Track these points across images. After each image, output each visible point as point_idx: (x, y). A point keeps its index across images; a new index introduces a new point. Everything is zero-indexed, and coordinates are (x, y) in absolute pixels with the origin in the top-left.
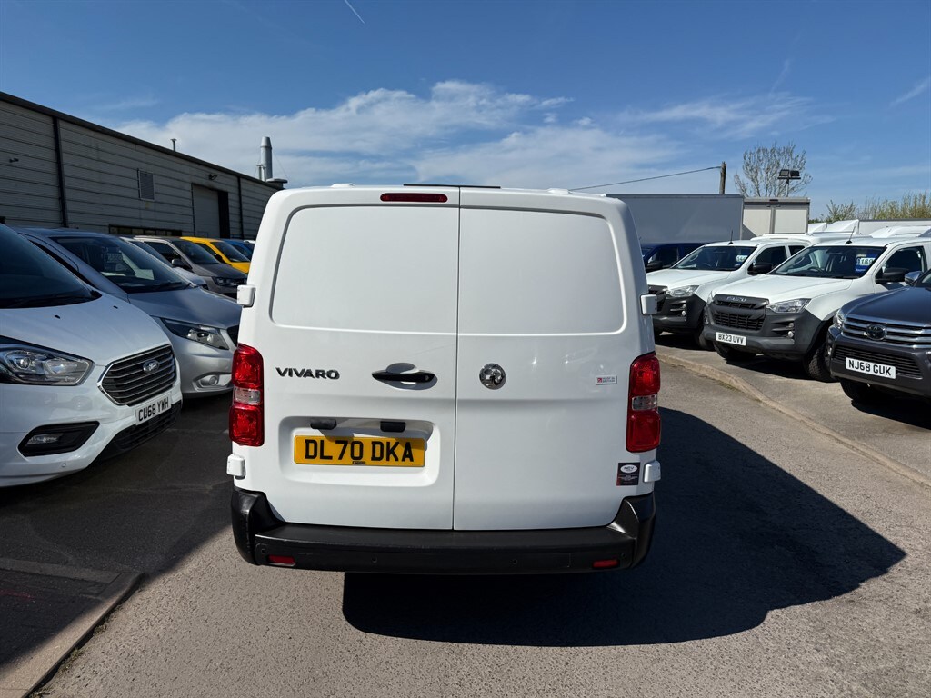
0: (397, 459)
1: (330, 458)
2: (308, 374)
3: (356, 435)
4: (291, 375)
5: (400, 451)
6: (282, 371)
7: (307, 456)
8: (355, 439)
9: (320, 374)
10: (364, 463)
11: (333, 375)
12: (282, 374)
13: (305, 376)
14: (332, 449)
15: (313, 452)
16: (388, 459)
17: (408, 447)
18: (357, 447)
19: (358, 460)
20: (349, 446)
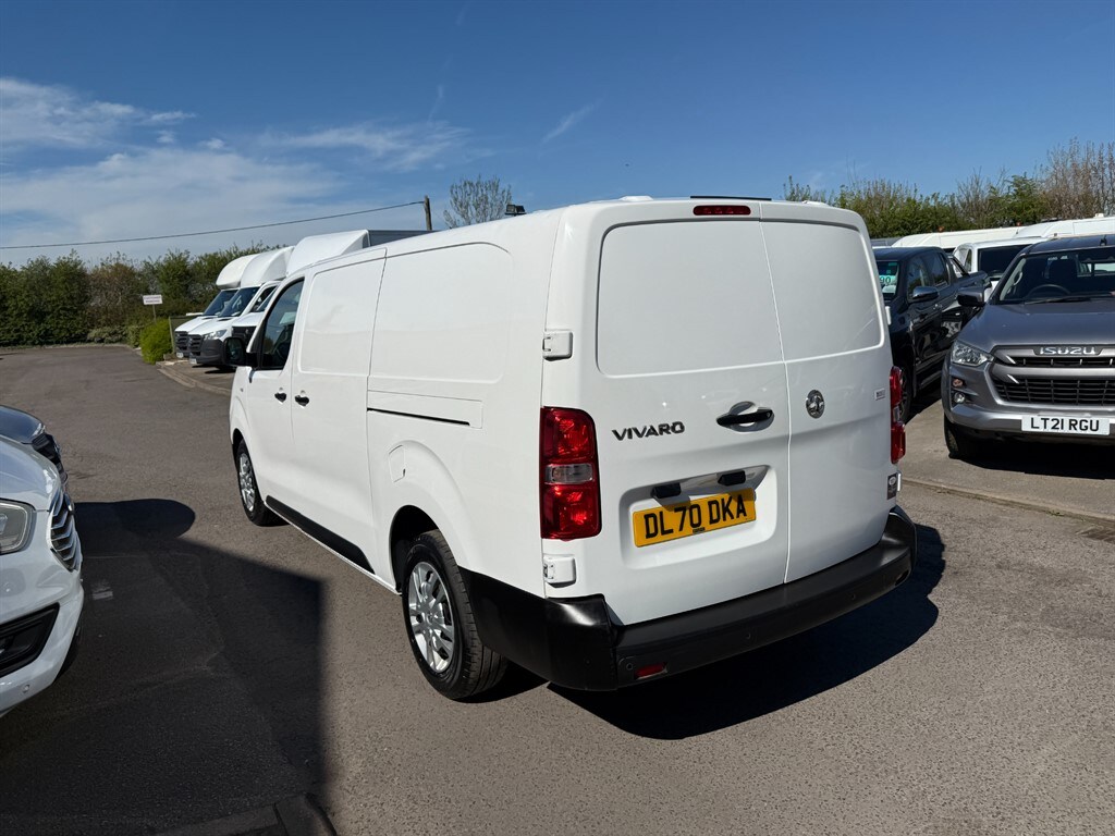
0: (732, 517)
1: (671, 531)
2: (652, 431)
3: (692, 498)
4: (630, 436)
5: (733, 507)
6: (620, 434)
7: (649, 536)
8: (693, 503)
9: (664, 429)
10: (703, 530)
11: (678, 428)
12: (620, 438)
13: (649, 434)
14: (672, 520)
15: (654, 530)
16: (725, 519)
17: (740, 502)
18: (695, 511)
19: (697, 528)
20: (688, 512)
